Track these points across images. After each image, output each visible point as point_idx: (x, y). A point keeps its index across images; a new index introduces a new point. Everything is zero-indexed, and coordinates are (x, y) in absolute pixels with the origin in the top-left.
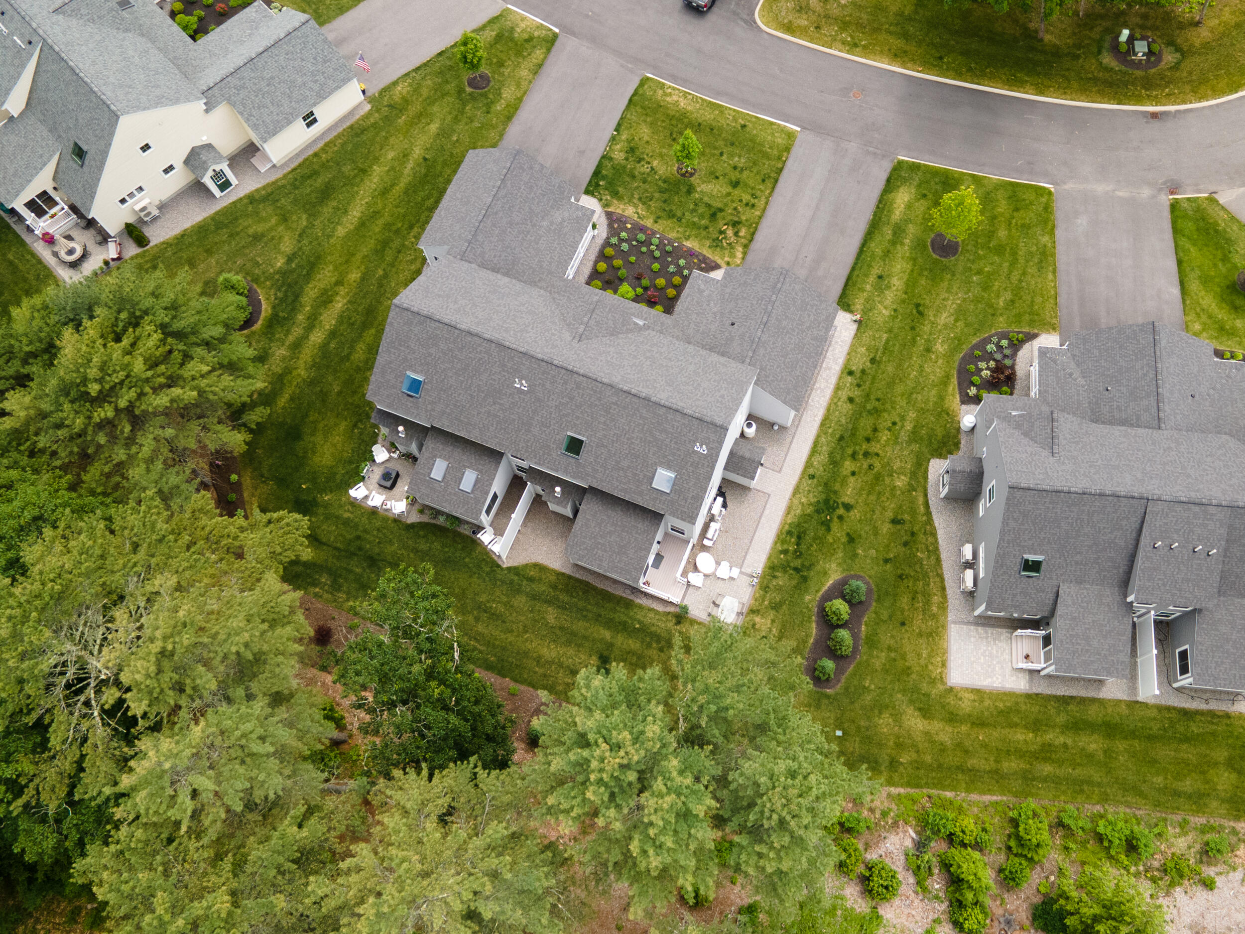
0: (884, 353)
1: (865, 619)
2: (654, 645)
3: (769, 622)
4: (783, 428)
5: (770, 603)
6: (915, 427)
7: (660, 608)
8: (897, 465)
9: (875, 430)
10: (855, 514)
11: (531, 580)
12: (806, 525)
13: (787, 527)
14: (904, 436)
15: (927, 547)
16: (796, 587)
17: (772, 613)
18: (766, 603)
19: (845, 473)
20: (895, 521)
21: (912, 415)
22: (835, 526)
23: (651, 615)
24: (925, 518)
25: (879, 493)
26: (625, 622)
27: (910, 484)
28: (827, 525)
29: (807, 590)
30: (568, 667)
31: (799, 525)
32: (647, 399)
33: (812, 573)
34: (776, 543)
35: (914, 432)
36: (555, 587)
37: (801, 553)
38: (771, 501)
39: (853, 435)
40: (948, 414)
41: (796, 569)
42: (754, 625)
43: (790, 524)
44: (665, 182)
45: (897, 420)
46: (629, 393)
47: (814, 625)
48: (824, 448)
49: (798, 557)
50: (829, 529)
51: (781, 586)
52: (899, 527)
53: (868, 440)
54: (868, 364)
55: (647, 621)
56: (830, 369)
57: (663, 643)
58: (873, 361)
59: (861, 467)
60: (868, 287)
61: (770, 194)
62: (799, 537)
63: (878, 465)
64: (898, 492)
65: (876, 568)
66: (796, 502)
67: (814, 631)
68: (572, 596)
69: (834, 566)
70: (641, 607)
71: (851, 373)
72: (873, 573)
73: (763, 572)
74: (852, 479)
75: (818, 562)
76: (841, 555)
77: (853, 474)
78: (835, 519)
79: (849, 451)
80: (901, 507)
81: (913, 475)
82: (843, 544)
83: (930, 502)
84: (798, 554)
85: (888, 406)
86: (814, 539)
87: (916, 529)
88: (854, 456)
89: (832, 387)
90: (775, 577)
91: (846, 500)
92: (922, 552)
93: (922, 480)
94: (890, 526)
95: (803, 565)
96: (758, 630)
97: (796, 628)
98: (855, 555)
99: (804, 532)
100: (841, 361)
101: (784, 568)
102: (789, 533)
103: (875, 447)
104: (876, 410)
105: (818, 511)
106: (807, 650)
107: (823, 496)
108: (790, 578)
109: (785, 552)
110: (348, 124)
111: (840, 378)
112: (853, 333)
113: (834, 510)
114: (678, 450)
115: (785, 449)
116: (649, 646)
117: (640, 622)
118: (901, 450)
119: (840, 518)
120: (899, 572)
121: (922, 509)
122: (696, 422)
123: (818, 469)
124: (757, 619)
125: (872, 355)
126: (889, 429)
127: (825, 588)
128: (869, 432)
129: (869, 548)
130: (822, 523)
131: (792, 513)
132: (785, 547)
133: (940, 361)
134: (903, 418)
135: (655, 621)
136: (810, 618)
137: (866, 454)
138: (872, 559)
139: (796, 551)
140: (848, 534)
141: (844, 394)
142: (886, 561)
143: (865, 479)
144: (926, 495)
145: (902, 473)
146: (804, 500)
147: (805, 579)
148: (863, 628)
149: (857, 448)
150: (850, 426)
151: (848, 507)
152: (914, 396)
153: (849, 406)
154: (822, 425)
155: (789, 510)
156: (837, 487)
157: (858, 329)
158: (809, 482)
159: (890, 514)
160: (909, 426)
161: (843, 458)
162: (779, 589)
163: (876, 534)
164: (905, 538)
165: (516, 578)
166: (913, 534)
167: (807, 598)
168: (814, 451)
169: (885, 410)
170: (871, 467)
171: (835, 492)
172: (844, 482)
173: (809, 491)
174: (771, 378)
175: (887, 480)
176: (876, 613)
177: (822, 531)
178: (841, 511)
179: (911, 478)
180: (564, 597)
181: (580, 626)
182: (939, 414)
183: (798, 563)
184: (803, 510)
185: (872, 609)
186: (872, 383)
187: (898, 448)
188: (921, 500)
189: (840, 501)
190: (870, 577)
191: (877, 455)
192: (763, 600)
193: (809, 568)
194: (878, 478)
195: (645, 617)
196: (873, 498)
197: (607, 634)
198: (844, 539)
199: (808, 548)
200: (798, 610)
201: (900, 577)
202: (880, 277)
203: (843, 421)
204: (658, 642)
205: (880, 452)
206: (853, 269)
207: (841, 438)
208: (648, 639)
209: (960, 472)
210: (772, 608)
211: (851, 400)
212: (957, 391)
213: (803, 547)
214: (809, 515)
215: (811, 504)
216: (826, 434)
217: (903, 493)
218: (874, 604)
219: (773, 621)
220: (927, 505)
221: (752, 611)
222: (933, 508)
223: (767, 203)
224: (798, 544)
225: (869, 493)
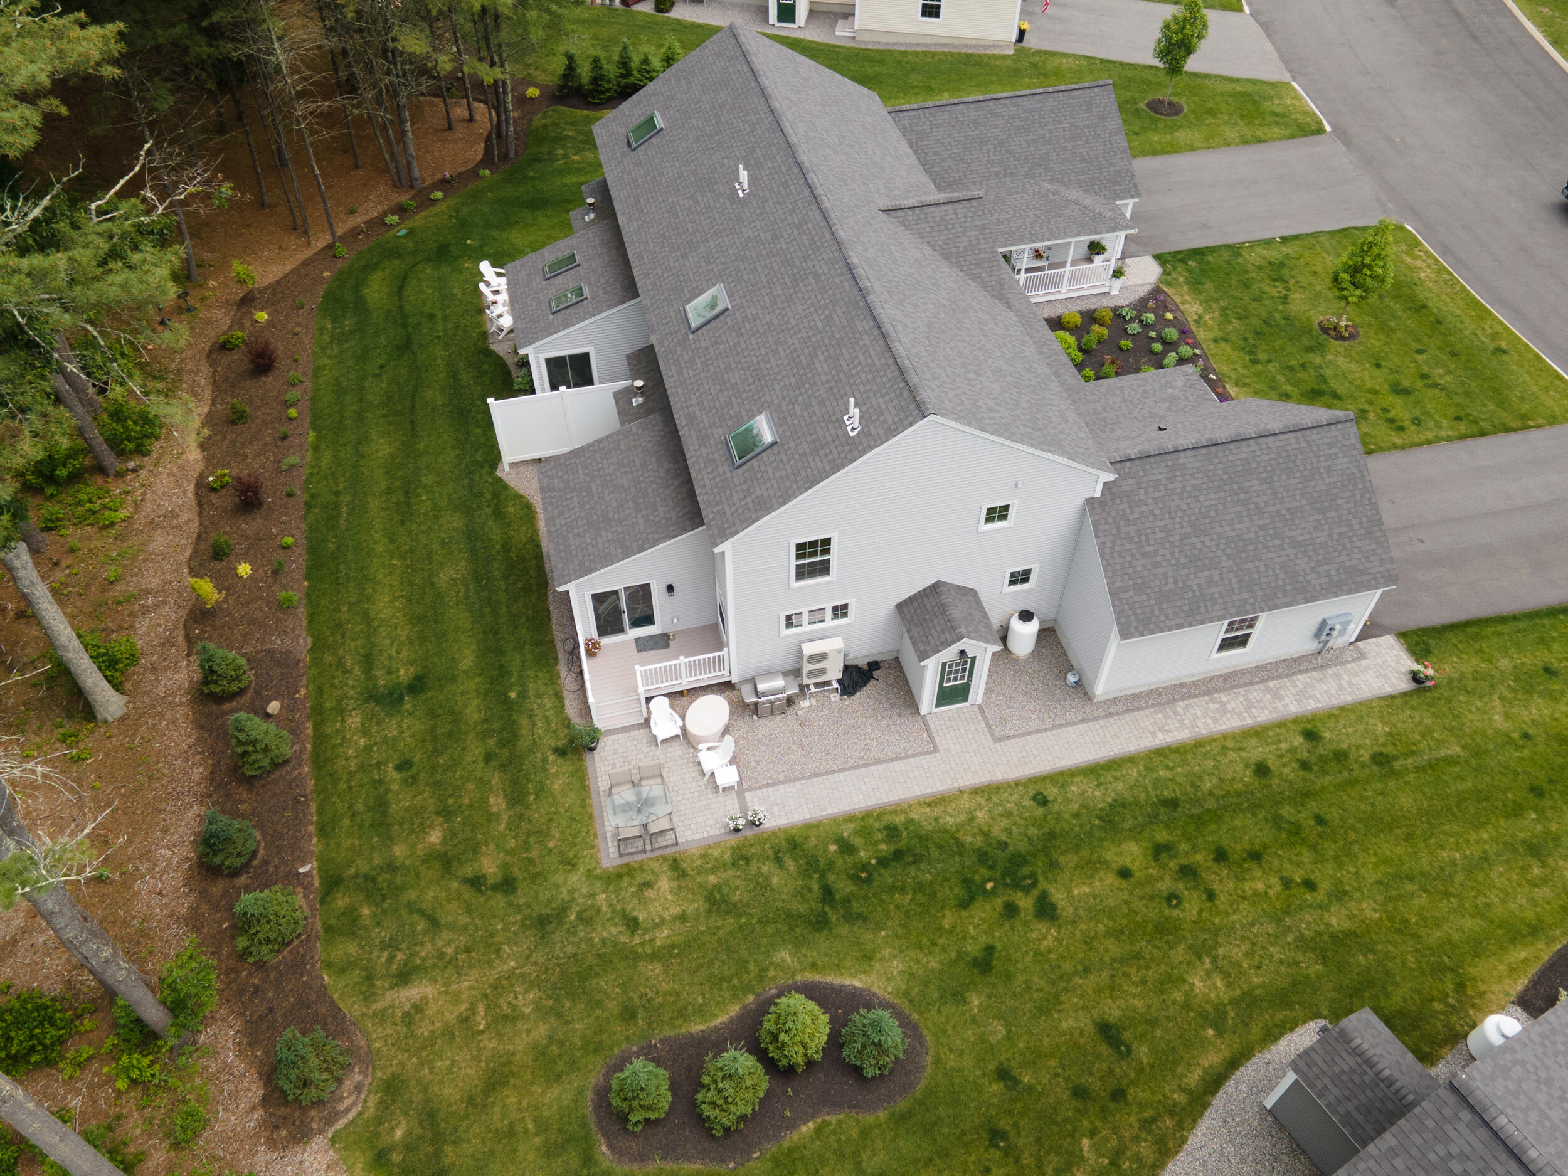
0: (1419, 769)
1: (833, 1119)
2: (492, 742)
3: (676, 911)
4: (1081, 689)
5: (718, 887)
6: (1350, 934)
7: (571, 708)
8: (1232, 950)
9: (1255, 856)
10: (1045, 935)
11: (498, 513)
12: (935, 853)
13: (899, 819)
14: (1306, 922)
15: (1119, 1152)
16: (792, 918)
17: (697, 905)
18: (712, 879)
19: (1109, 856)
20: (1107, 1032)
21: (1370, 910)
22: (983, 912)
23: (548, 702)
24: (1180, 1098)
25: (1137, 956)
26: (509, 674)
27: (1220, 1010)
28: (970, 895)
29: (798, 944)
30: (373, 645)
31: (923, 838)
32: (862, 292)
33: (844, 930)
34: (850, 818)
35: (1340, 939)
36: (506, 547)
37: (869, 881)
38: (925, 761)
39: (1199, 821)
40: (1460, 987)
41: (828, 894)
42: (648, 885)
43: (911, 821)
44: (1286, 319)
45: (1324, 886)
46: (850, 270)
47: (734, 1010)
48: (1120, 786)
49: (855, 878)
50: (964, 904)
51: (767, 885)
52: (1104, 1049)
53: (1221, 856)
54: (1366, 756)
55: (533, 703)
56: (1277, 696)
57: (505, 753)
58: (1381, 760)
59: (1150, 880)
60: (1505, 664)
61: (1449, 439)
62: (898, 855)
63: (1192, 907)
64: (1178, 996)
65: (968, 1062)
66: (965, 803)
67: (722, 1019)
68: (506, 578)
69: (897, 966)
70: (554, 678)
71: (1311, 735)
72: (952, 1062)
73: (774, 833)
74: (1111, 879)
75: (879, 927)
76: (934, 964)
77: (1125, 873)
78: (999, 902)
79: (1162, 836)
80: (1153, 1023)
81: (1248, 1003)
82: (960, 955)
83: (1229, 1086)
84: (863, 875)
85: (1330, 849)
86: (920, 888)
87: (1136, 1094)
88: (1160, 851)
89: (1249, 722)
90: (779, 861)
91: (1058, 895)
92: (1097, 1148)
93: (1256, 1031)
94: (1090, 1029)
95: (847, 900)
96: (643, 901)
97: (703, 974)
98: (958, 996)
99: (917, 860)
100: (1311, 705)
101: (813, 866)
102: (892, 832)
103: (1223, 882)
104: (1296, 830)
105: (983, 857)
106: (668, 1032)
107: (1023, 847)
108: (800, 894)
109: (847, 847)
110: (970, 52)
111: (1281, 724)
112: (1388, 690)
113: (1016, 885)
114: (822, 403)
115: (1048, 723)
116: (484, 736)
117: (523, 695)
118: (1275, 939)
119: (1011, 910)
120: (1004, 1123)
121: (1193, 1078)
122: (891, 372)
123: (1067, 801)
124: (665, 884)
125: (1389, 750)
126: (1287, 883)
127: (836, 980)
128: (1237, 848)
129: (1000, 1017)
130: (967, 882)
131: (937, 811)
132: (857, 841)
133: (1545, 892)
134: (1339, 894)
135: (539, 714)
136: (746, 989)
137: (1188, 872)
138: (982, 1039)
139: (865, 867)
140: (990, 950)
141: (1257, 751)
142: (1004, 1075)
143: (1137, 905)
144: (1234, 1064)
145: (1226, 975)
146: (982, 816)
147: (821, 923)
148: (807, 1128)
149: (1184, 846)
150: (1211, 804)
151: (1046, 910)
152: (1411, 887)
153: (1248, 776)
154: (1161, 752)
155: (938, 801)
156: (1069, 860)
157: (1405, 694)
158: (1027, 803)
159: (1113, 1011)
160: (1337, 919)
161: (1135, 833)
162: (762, 885)
163: (1044, 1009)
164: (1093, 1083)
165: (488, 496)
166: (1118, 1095)
167: (785, 956)
168: (1095, 771)
169: (1314, 848)
170: (1173, 899)
171: (1053, 865)
172: (1091, 867)
173: (1009, 814)
174: (1132, 529)
175: (1179, 953)
176: (864, 1133)
177: (952, 891)
178: (1026, 902)
179: (1235, 1002)
180: (497, 569)
181: (459, 618)
182: (1438, 970)
183: (843, 887)
184: (959, 827)
185: (869, 1119)
186: (1340, 787)
187: (1271, 928)
188: (1212, 1059)
189: (1042, 884)
190: (937, 1062)
191: (1211, 896)
192: (714, 870)
193: (851, 917)
194: (1166, 930)
195: (538, 695)
196: (1114, 949)
197: (467, 660)
198: (973, 949)
199: (892, 888)
200: (744, 954)
201: (995, 1135)
202: (1548, 671)
203: (1207, 785)
204: (502, 743)
205: (1222, 898)
206: (1503, 619)
207: (1172, 804)
208: (497, 725)
209: (1357, 1052)
210: (710, 898)
211: (1262, 770)
212: (1533, 970)
213: (887, 877)
214: (961, 845)
215: (986, 835)
216: (1149, 769)
217: (1186, 1006)
218: (882, 1115)
219: (682, 917)
220: (1215, 1082)
221: (676, 866)
222: (1219, 1101)
223: (1429, 442)
224: (883, 862)
225: (1116, 934)
